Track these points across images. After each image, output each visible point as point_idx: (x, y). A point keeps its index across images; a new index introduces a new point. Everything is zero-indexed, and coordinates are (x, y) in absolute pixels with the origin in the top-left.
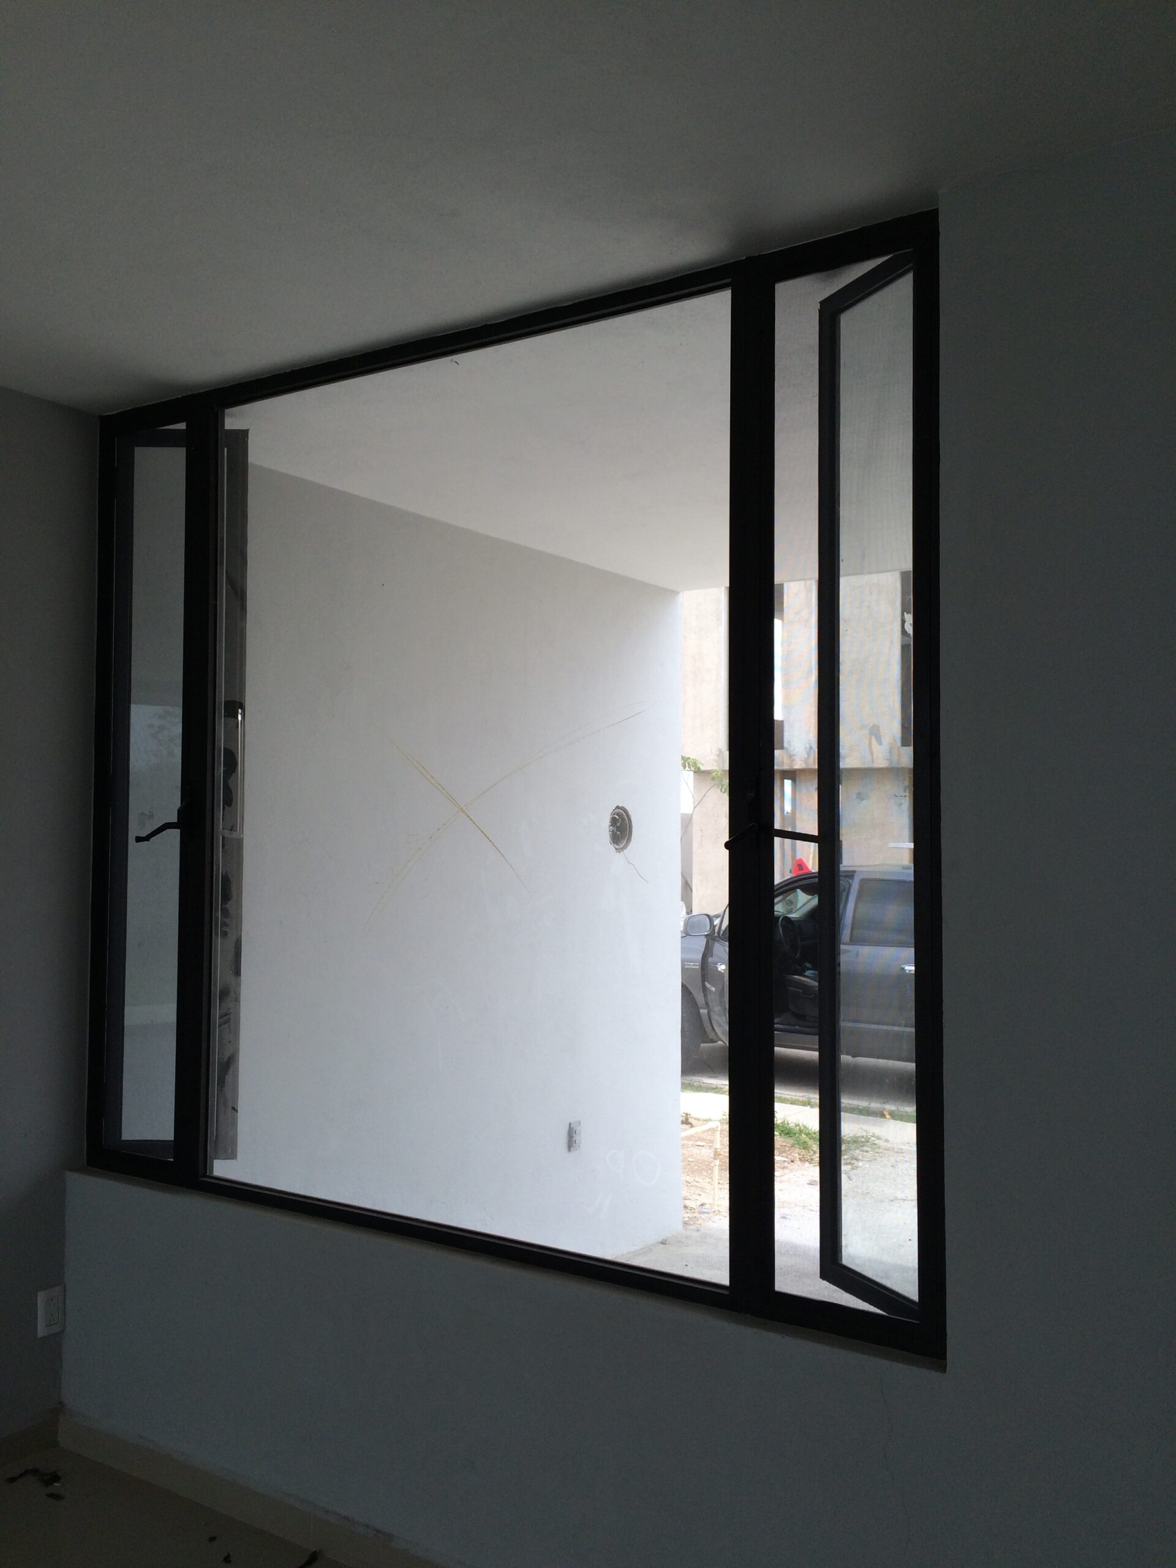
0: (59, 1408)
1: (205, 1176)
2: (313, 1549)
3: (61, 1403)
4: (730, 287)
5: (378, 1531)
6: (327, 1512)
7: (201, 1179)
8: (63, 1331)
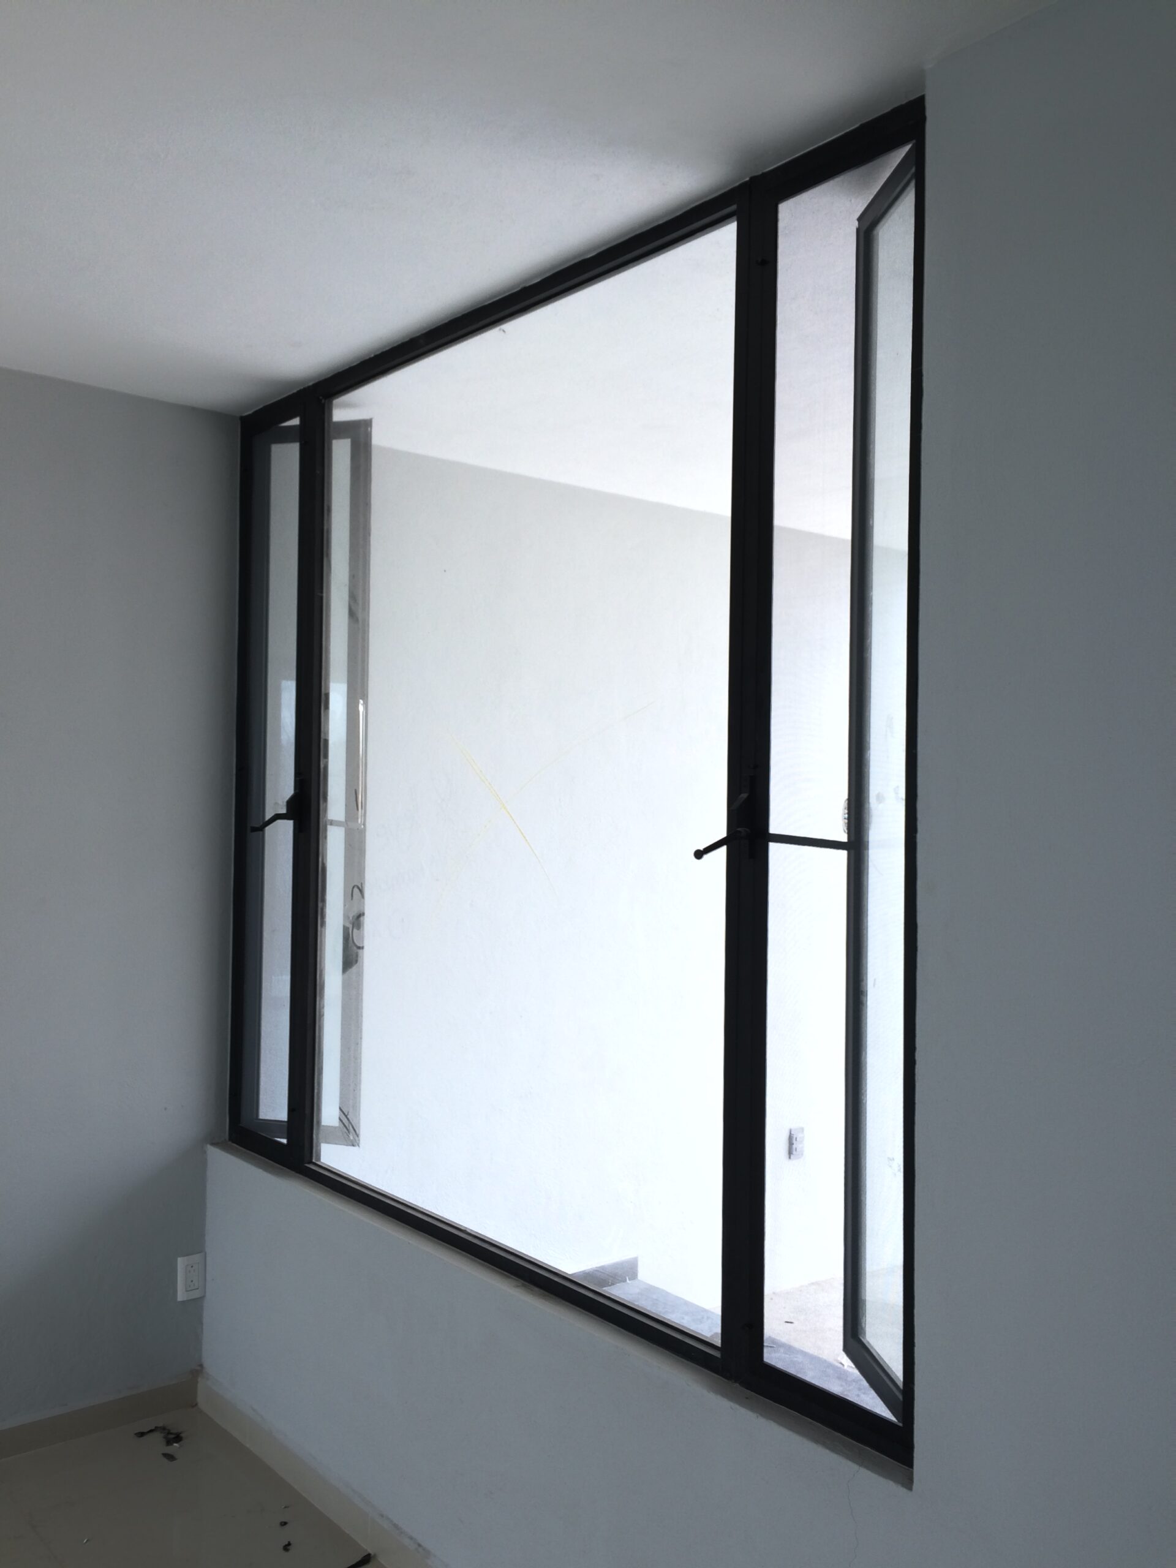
0: (198, 1371)
1: (311, 1162)
2: (370, 1551)
3: (201, 1366)
4: (735, 218)
5: (420, 1545)
6: (382, 1516)
7: (307, 1165)
8: (202, 1298)
